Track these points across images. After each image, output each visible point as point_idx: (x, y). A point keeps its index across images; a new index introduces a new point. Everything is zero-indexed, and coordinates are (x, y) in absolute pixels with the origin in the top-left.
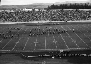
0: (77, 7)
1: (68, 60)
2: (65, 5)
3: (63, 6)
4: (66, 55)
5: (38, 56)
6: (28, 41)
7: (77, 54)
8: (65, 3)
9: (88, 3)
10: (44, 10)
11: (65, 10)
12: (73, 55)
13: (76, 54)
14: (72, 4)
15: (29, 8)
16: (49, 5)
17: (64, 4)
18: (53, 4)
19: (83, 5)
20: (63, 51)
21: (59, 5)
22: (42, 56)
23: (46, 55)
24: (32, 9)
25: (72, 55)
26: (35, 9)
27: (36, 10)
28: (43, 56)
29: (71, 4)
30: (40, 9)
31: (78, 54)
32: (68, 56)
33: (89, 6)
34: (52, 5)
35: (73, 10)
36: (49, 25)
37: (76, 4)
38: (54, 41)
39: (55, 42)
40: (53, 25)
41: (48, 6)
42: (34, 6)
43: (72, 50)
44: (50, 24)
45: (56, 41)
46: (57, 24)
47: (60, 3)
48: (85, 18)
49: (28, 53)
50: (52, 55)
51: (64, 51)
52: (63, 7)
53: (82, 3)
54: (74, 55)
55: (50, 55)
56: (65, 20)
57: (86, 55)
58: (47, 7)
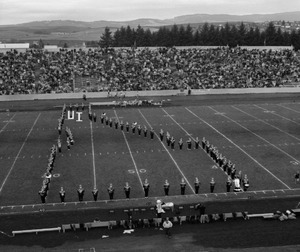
0: (231, 36)
1: (194, 237)
2: (182, 29)
3: (170, 34)
4: (183, 218)
5: (59, 228)
6: (12, 173)
7: (234, 215)
8: (178, 23)
9: (284, 23)
10: (86, 49)
11: (180, 48)
12: (216, 216)
13: (229, 215)
14: (212, 27)
15: (13, 42)
16: (107, 30)
17: (175, 26)
18: (125, 26)
19: (262, 30)
20: (171, 204)
21: (153, 31)
22: (77, 226)
23: (96, 224)
24: (27, 46)
25: (210, 217)
26: (42, 44)
27: (46, 47)
28: (82, 226)
29: (206, 25)
30: (66, 46)
31: (239, 214)
32: (192, 222)
33: (286, 34)
34: (123, 29)
35: (215, 47)
36: (112, 106)
37: (227, 25)
38: (132, 167)
39: (137, 171)
40: (128, 106)
41: (104, 31)
42: (39, 33)
43: (210, 200)
44: (114, 103)
45: (139, 168)
46: (146, 105)
47: (156, 21)
48: (270, 80)
49: (13, 218)
50: (123, 222)
51: (178, 203)
52: (173, 36)
53: (254, 24)
54: (221, 216)
55: (114, 222)
56: (183, 88)
57: (271, 215)
58: (98, 38)
